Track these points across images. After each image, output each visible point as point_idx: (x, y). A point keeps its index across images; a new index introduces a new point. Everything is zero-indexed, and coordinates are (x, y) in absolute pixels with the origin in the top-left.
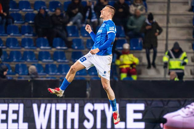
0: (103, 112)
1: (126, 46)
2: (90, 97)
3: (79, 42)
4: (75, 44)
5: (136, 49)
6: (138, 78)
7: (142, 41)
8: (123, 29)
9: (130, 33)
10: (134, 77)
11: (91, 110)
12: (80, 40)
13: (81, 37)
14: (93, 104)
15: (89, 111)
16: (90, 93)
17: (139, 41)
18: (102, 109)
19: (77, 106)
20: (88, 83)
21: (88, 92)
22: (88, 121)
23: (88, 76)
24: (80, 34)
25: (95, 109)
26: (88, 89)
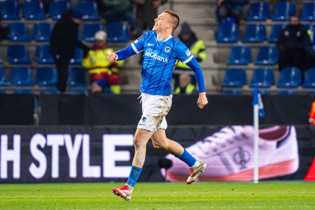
0: (63, 150)
1: (101, 35)
2: (40, 124)
3: (20, 29)
4: (13, 33)
5: (118, 41)
6: (122, 90)
7: (129, 27)
8: (95, 5)
9: (108, 13)
10: (116, 89)
11: (43, 145)
12: (22, 25)
13: (23, 21)
14: (46, 137)
15: (39, 147)
16: (39, 116)
17: (124, 27)
18: (62, 143)
19: (17, 139)
20: (36, 100)
21: (35, 116)
22: (37, 164)
23: (36, 87)
24: (21, 15)
25: (49, 144)
26: (36, 110)
